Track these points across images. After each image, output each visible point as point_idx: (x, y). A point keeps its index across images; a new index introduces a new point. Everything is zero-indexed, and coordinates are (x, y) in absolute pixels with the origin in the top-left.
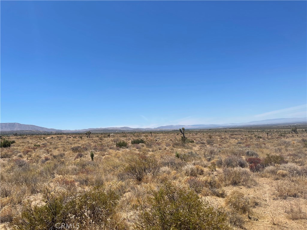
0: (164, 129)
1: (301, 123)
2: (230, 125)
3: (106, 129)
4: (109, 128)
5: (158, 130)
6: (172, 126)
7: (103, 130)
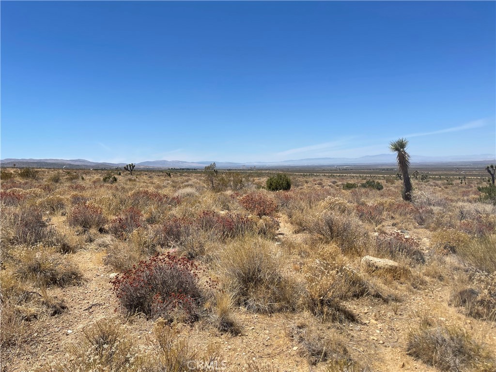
0: (151, 166)
1: (351, 166)
2: (255, 164)
3: (42, 161)
4: (47, 160)
5: (142, 167)
6: (165, 161)
7: (36, 163)
